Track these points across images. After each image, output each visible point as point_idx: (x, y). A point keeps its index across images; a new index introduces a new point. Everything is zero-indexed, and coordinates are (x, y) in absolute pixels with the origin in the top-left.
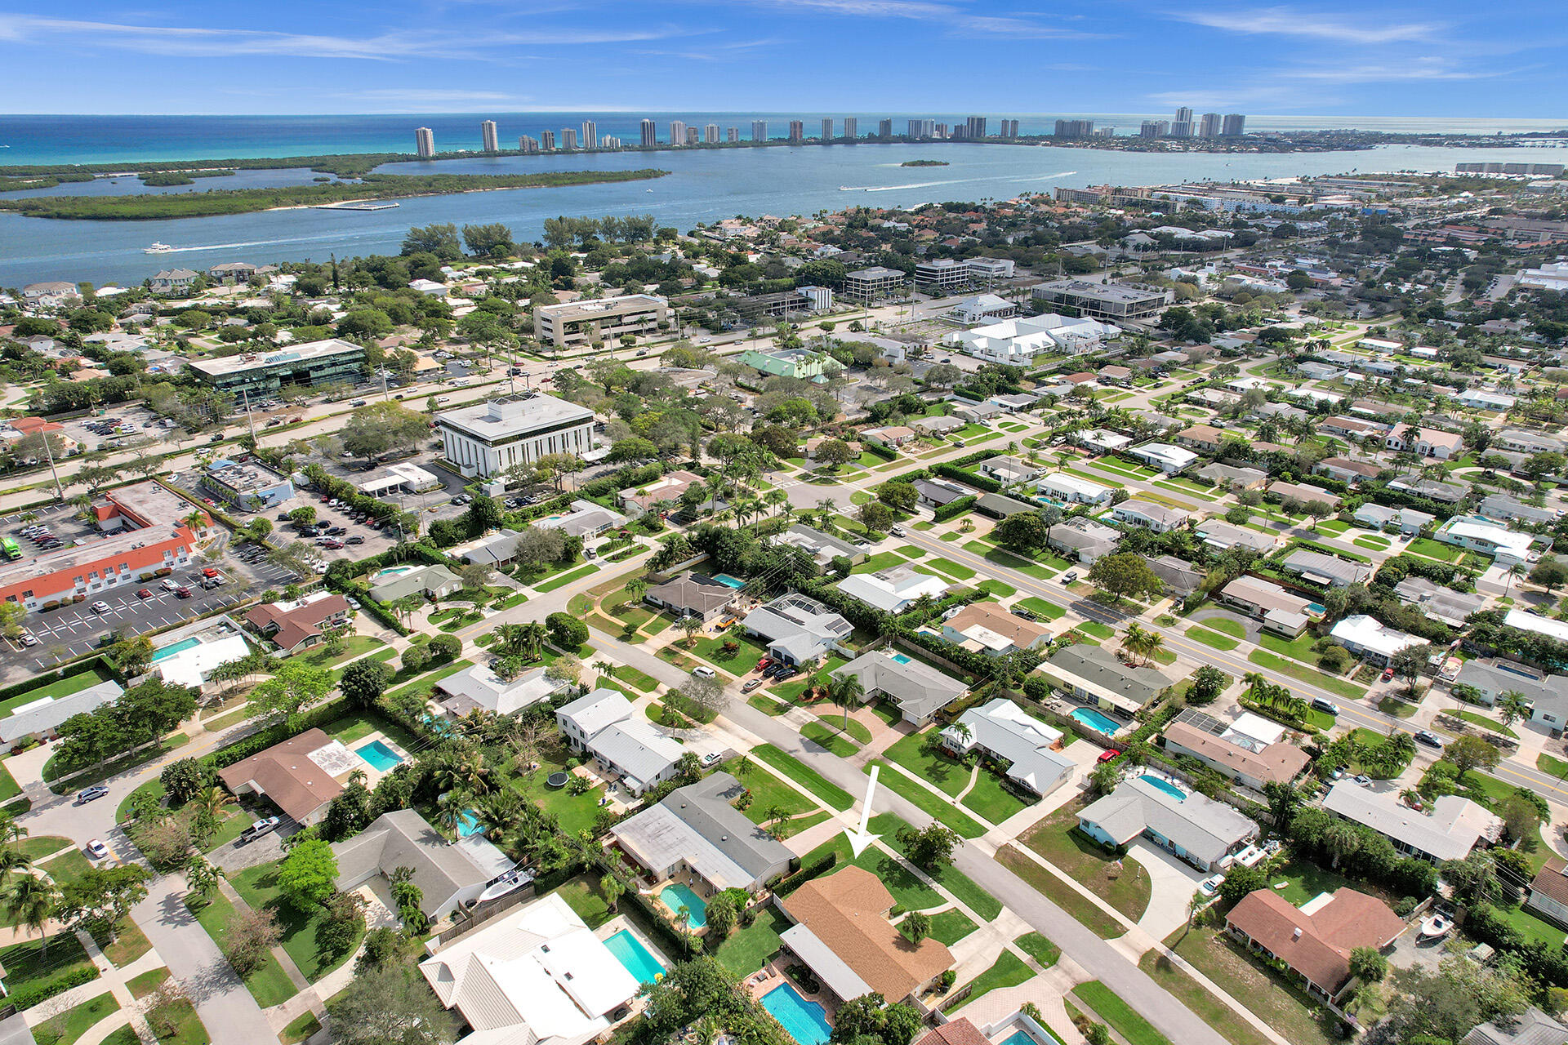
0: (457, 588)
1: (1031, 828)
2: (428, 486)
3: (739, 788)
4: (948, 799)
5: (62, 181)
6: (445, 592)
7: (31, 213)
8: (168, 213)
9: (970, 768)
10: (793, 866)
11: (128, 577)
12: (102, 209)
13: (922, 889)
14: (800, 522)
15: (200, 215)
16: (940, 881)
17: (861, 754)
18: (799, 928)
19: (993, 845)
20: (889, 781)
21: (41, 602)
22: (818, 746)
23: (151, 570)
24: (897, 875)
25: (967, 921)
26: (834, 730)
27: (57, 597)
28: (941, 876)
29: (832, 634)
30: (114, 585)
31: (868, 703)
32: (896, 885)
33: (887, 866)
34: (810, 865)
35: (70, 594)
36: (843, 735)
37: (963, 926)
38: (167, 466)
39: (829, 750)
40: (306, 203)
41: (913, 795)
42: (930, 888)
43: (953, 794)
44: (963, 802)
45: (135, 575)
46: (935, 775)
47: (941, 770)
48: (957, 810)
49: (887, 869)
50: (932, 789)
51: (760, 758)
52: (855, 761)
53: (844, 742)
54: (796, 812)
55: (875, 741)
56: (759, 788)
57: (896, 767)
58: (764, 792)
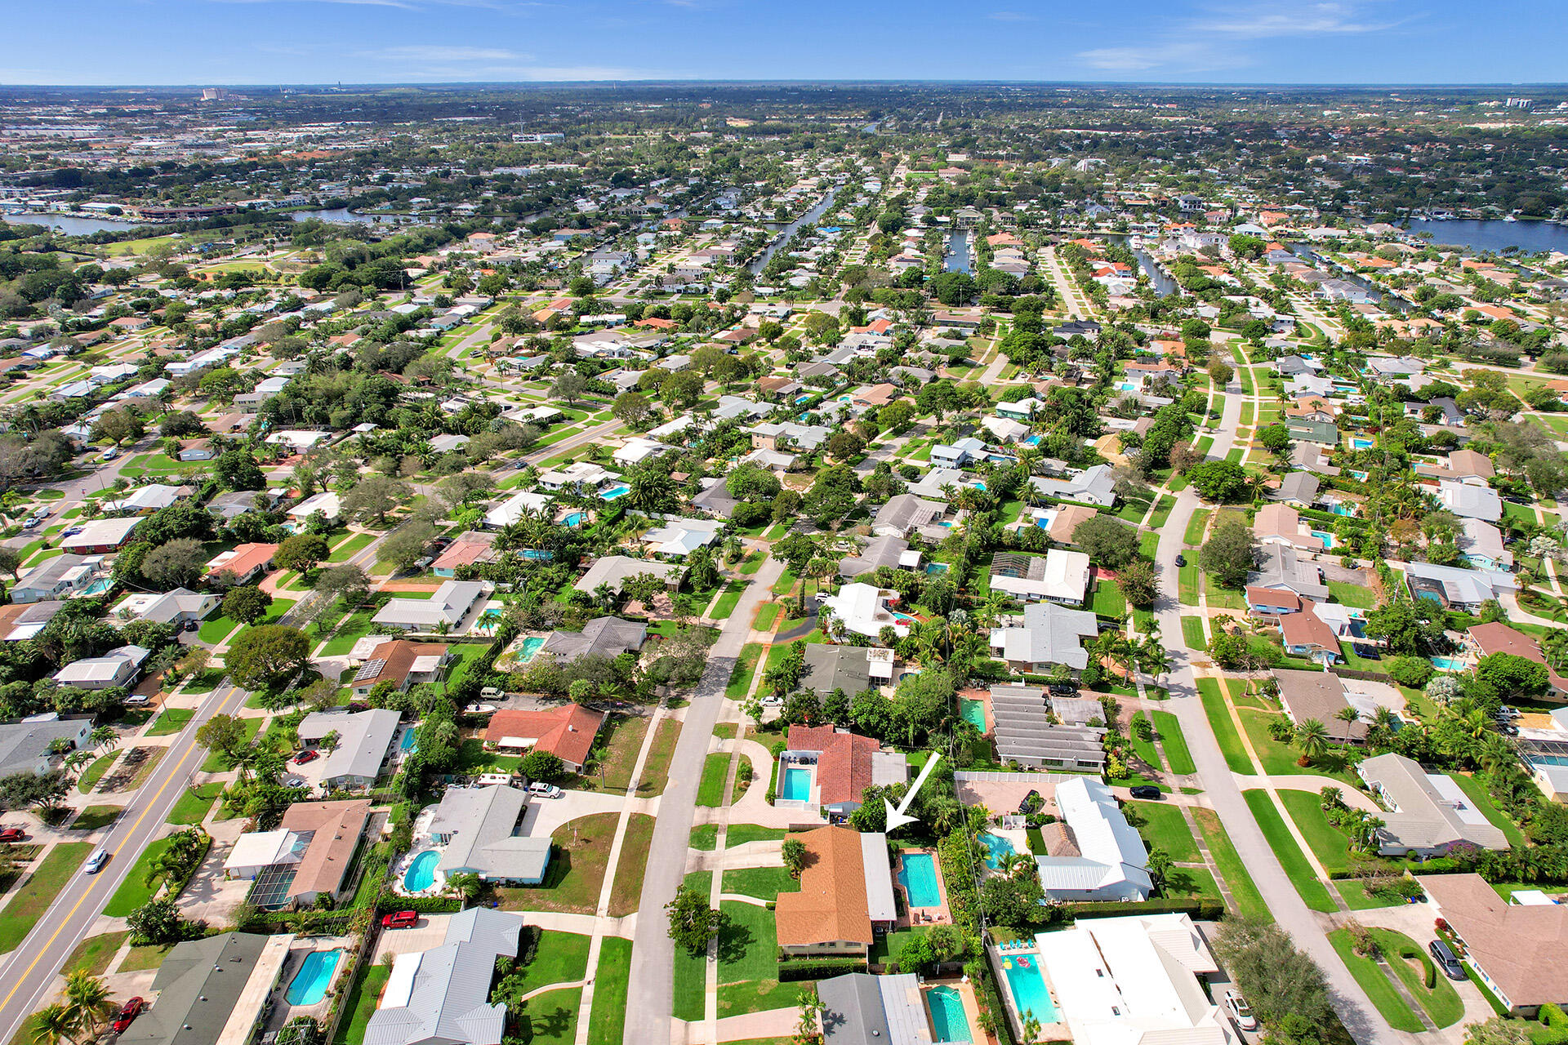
4: (588, 992)
24: (734, 942)
25: (726, 879)
32: (746, 934)
33: (732, 956)
43: (578, 992)
44: (580, 973)
46: (558, 1024)
47: (546, 1023)
48: (599, 972)
49: (736, 952)
50: (585, 1010)
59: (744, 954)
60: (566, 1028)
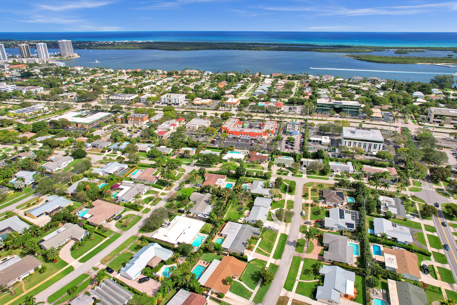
0: (291, 167)
1: (300, 302)
2: (326, 144)
3: (258, 235)
4: (298, 278)
5: (375, 51)
6: (287, 166)
7: (357, 58)
8: (387, 62)
9: (315, 279)
10: (242, 255)
11: (249, 137)
12: (372, 59)
14: (401, 198)
15: (395, 63)
16: (261, 286)
17: (301, 254)
18: (219, 262)
19: (286, 294)
20: (294, 263)
21: (234, 136)
22: (295, 245)
23: (254, 138)
24: (256, 276)
25: (250, 297)
26: (306, 245)
27: (236, 136)
28: (263, 286)
29: (346, 226)
30: (246, 138)
31: (324, 247)
32: (252, 278)
33: (258, 273)
34: (244, 258)
35: (239, 137)
36: (306, 248)
37: (246, 296)
38: (285, 120)
39: (296, 247)
40: (431, 62)
41: (293, 270)
42: (256, 285)
43: (301, 278)
44: (299, 283)
45: (251, 137)
46: (306, 272)
47: (309, 272)
48: (295, 282)
50: (299, 274)
51: (281, 236)
52: (296, 254)
53: (303, 248)
54: (264, 249)
55: (310, 254)
56: (267, 240)
57: (302, 263)
58: (266, 241)
59: (255, 272)
60: (304, 271)
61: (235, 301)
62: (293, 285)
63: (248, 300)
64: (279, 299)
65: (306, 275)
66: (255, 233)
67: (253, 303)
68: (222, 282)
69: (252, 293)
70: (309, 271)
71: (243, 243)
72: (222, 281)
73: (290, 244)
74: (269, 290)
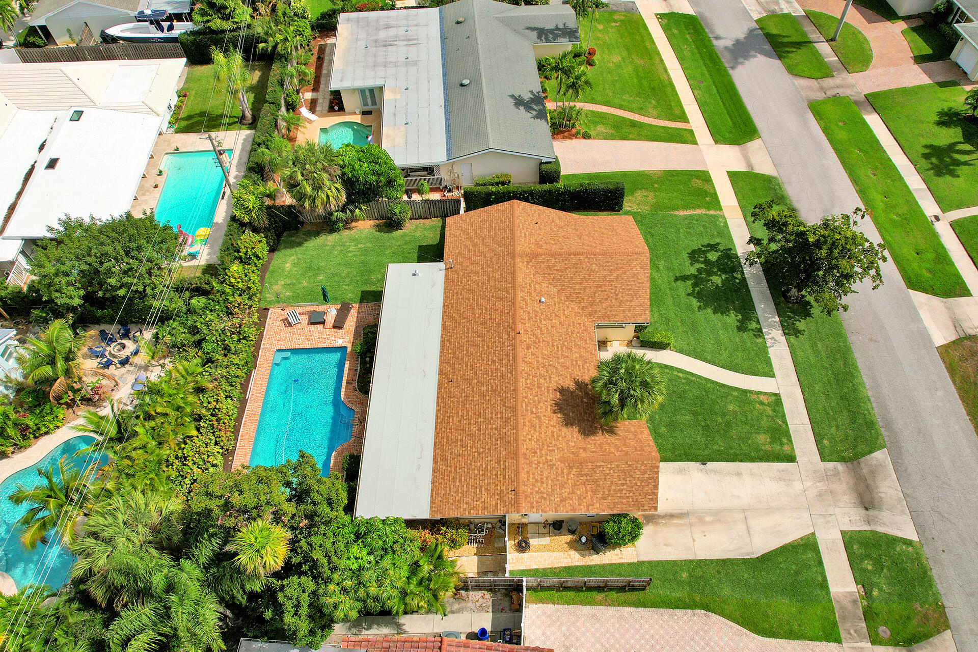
3: (572, 34)
4: (929, 207)
10: (548, 174)
13: (741, 328)
16: (789, 330)
17: (830, 81)
18: (434, 272)
19: (956, 324)
20: (842, 135)
22: (767, 47)
24: (718, 280)
25: (780, 433)
26: (814, 36)
28: (801, 325)
31: (906, 18)
32: (699, 296)
33: (713, 256)
34: (574, 185)
36: (824, 48)
37: (762, 439)
39: (780, 57)
41: (866, 174)
42: (759, 333)
46: (940, 160)
47: (959, 157)
48: (935, 236)
49: (707, 262)
51: (666, 29)
52: (806, 87)
53: (817, 55)
54: (641, 111)
55: (871, 72)
56: (616, 58)
57: (874, 121)
58: (618, 66)
59: (692, 257)
60: (924, 156)
61: (719, 516)
62: (942, 257)
63: (791, 459)
64: (951, 370)
65: (953, 174)
66: (543, 34)
67: (836, 473)
68: (568, 423)
69: (776, 400)
70: (951, 148)
71: (519, 102)
72: (559, 407)
73: (741, 50)
74: (852, 338)
